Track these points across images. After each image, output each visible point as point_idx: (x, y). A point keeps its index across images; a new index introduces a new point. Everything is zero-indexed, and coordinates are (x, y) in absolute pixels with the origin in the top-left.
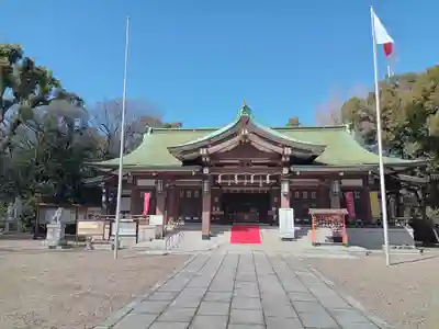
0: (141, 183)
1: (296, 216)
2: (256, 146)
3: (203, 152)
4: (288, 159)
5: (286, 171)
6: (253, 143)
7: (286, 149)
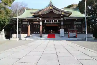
0: (23, 23)
1: (65, 31)
2: (54, 12)
3: (40, 13)
4: (63, 16)
5: (62, 19)
6: (53, 12)
7: (62, 13)
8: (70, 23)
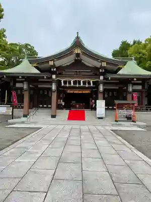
2: (84, 63)
3: (51, 63)
4: (103, 71)
5: (102, 78)
6: (82, 61)
7: (103, 63)
8: (118, 88)
